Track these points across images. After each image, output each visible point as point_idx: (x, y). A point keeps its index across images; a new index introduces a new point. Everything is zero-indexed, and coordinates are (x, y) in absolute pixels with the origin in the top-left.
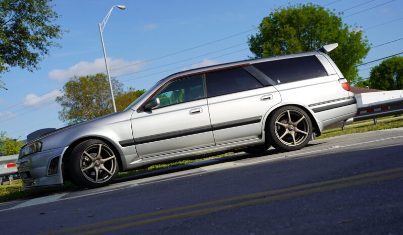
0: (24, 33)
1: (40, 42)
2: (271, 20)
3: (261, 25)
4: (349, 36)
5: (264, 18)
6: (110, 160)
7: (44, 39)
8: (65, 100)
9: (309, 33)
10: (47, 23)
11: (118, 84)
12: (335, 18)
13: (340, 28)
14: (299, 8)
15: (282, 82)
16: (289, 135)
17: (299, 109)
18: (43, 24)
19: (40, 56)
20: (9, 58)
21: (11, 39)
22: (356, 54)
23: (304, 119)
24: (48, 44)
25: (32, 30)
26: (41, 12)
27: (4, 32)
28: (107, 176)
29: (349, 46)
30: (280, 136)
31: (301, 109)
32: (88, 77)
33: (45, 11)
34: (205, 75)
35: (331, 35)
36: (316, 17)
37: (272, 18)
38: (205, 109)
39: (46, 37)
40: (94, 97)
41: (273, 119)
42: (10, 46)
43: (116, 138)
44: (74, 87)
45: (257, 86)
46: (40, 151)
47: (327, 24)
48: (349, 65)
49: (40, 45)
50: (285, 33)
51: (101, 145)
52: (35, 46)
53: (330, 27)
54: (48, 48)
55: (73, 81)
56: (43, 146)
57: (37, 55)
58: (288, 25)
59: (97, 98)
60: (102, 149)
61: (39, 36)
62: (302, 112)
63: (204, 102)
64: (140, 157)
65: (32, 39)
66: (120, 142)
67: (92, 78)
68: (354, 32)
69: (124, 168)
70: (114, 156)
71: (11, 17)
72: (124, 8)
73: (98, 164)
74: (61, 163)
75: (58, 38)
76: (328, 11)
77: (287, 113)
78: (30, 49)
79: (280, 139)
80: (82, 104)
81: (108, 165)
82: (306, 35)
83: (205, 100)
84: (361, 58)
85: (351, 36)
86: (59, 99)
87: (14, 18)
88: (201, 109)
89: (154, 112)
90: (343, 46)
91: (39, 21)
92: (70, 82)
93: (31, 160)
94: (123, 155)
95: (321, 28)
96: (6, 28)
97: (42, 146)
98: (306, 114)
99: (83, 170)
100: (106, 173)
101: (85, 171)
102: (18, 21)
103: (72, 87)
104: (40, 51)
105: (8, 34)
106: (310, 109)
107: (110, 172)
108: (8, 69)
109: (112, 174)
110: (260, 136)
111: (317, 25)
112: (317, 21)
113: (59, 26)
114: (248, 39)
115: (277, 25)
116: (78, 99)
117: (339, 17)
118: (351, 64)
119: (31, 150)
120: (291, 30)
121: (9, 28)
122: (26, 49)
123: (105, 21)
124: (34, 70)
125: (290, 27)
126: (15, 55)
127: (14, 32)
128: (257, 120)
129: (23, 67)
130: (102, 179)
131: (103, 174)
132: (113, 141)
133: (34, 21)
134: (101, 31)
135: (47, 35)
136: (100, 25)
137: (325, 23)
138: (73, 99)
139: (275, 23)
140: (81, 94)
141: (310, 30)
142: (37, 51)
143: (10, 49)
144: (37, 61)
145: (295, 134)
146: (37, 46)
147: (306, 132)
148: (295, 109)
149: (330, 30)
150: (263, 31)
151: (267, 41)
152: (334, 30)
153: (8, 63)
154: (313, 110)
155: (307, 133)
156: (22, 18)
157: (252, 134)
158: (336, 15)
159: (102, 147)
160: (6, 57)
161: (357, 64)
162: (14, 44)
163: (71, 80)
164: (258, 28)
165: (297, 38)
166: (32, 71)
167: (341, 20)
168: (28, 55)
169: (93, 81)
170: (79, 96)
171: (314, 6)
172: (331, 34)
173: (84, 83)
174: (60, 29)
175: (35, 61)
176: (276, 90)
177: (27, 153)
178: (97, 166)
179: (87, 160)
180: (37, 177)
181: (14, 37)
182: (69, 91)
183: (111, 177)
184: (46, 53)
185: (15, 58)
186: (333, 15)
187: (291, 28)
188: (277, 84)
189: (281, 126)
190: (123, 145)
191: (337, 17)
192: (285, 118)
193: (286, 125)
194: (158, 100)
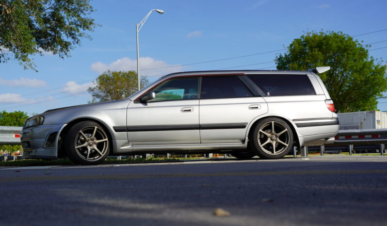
0: (60, 22)
1: (73, 32)
2: (302, 43)
3: (291, 45)
4: (374, 68)
5: (295, 40)
6: (103, 142)
7: (78, 29)
8: (96, 91)
9: (335, 60)
10: (82, 16)
11: (147, 83)
12: (362, 49)
13: (365, 60)
14: (330, 35)
15: (272, 95)
16: (270, 145)
17: (283, 121)
18: (78, 16)
19: (73, 45)
20: (44, 43)
21: (49, 25)
22: (378, 87)
23: (286, 132)
24: (80, 35)
25: (68, 20)
26: (78, 4)
27: (42, 18)
28: (98, 156)
29: (372, 77)
30: (262, 144)
31: (285, 122)
32: (120, 72)
33: (82, 3)
34: (201, 78)
35: (355, 66)
36: (345, 46)
37: (302, 40)
38: (196, 109)
39: (79, 28)
40: (124, 92)
41: (257, 127)
42: (46, 32)
43: (110, 123)
44: (106, 81)
45: (248, 95)
46: (42, 124)
47: (354, 54)
48: (370, 96)
49: (73, 34)
50: (313, 56)
51: (96, 127)
52: (69, 35)
53: (356, 57)
54: (80, 38)
55: (107, 75)
56: (45, 121)
57: (70, 44)
58: (318, 49)
59: (127, 93)
60: (96, 131)
61: (73, 26)
62: (286, 125)
63: (196, 102)
64: (131, 143)
65: (67, 29)
66: (114, 128)
67: (124, 75)
68: (379, 65)
69: (114, 151)
70: (107, 139)
71: (51, 5)
72: (163, 13)
73: (91, 144)
74: (58, 138)
75: (90, 31)
76: (357, 42)
77: (271, 123)
78: (64, 37)
79: (262, 146)
80: (112, 98)
81: (100, 146)
82: (332, 62)
83: (198, 101)
84: (382, 91)
85: (376, 68)
86: (91, 90)
87: (53, 6)
88: (192, 108)
89: (149, 104)
90: (366, 78)
91: (76, 13)
92: (104, 75)
93: (32, 131)
94: (115, 139)
95: (347, 57)
96: (45, 15)
97: (43, 120)
98: (289, 127)
99: (76, 147)
100: (98, 154)
101: (78, 149)
102: (57, 9)
103: (105, 80)
104: (73, 40)
105: (46, 21)
106: (293, 124)
107: (101, 153)
108: (42, 53)
109: (103, 155)
110: (243, 141)
111: (344, 54)
112: (345, 50)
113: (93, 20)
114: (277, 57)
115: (307, 48)
116: (108, 92)
117: (366, 49)
118: (372, 95)
119: (34, 123)
120: (319, 54)
121: (47, 15)
122: (60, 36)
123: (143, 22)
124: (65, 56)
125: (318, 51)
126: (50, 41)
127: (51, 20)
128: (242, 126)
129: (55, 53)
130: (93, 158)
131: (94, 154)
132: (107, 126)
133: (70, 12)
134: (138, 31)
135: (80, 26)
136: (138, 25)
137: (352, 53)
138: (104, 92)
139: (305, 45)
140: (112, 88)
141: (336, 57)
142: (70, 40)
143: (46, 35)
144: (69, 49)
145: (275, 145)
146: (70, 35)
147: (287, 143)
148: (279, 121)
149: (355, 60)
150: (292, 51)
151: (294, 62)
152: (359, 61)
153: (43, 48)
154: (296, 124)
155: (287, 145)
156: (60, 7)
157: (237, 138)
158: (364, 47)
159: (97, 129)
160: (42, 41)
161: (377, 97)
162: (51, 31)
163: (105, 73)
164: (288, 48)
165: (322, 63)
166: (63, 58)
167: (367, 52)
168: (61, 42)
169: (125, 77)
170: (110, 90)
171: (344, 35)
172: (356, 64)
173: (116, 77)
174: (93, 22)
175: (67, 49)
176: (264, 101)
177: (30, 125)
178: (90, 145)
179: (83, 139)
180: (36, 147)
181: (50, 24)
182: (101, 84)
183: (101, 157)
184: (77, 42)
185: (49, 44)
186: (360, 46)
187: (319, 53)
188: (266, 95)
189: (264, 135)
190: (116, 131)
191: (364, 49)
192: (268, 128)
193: (268, 135)
194: (154, 95)
